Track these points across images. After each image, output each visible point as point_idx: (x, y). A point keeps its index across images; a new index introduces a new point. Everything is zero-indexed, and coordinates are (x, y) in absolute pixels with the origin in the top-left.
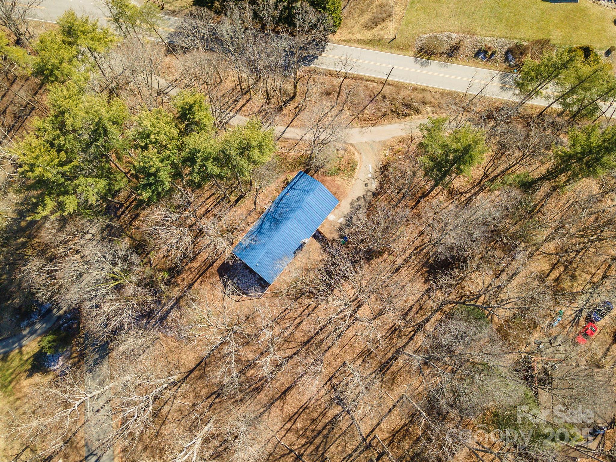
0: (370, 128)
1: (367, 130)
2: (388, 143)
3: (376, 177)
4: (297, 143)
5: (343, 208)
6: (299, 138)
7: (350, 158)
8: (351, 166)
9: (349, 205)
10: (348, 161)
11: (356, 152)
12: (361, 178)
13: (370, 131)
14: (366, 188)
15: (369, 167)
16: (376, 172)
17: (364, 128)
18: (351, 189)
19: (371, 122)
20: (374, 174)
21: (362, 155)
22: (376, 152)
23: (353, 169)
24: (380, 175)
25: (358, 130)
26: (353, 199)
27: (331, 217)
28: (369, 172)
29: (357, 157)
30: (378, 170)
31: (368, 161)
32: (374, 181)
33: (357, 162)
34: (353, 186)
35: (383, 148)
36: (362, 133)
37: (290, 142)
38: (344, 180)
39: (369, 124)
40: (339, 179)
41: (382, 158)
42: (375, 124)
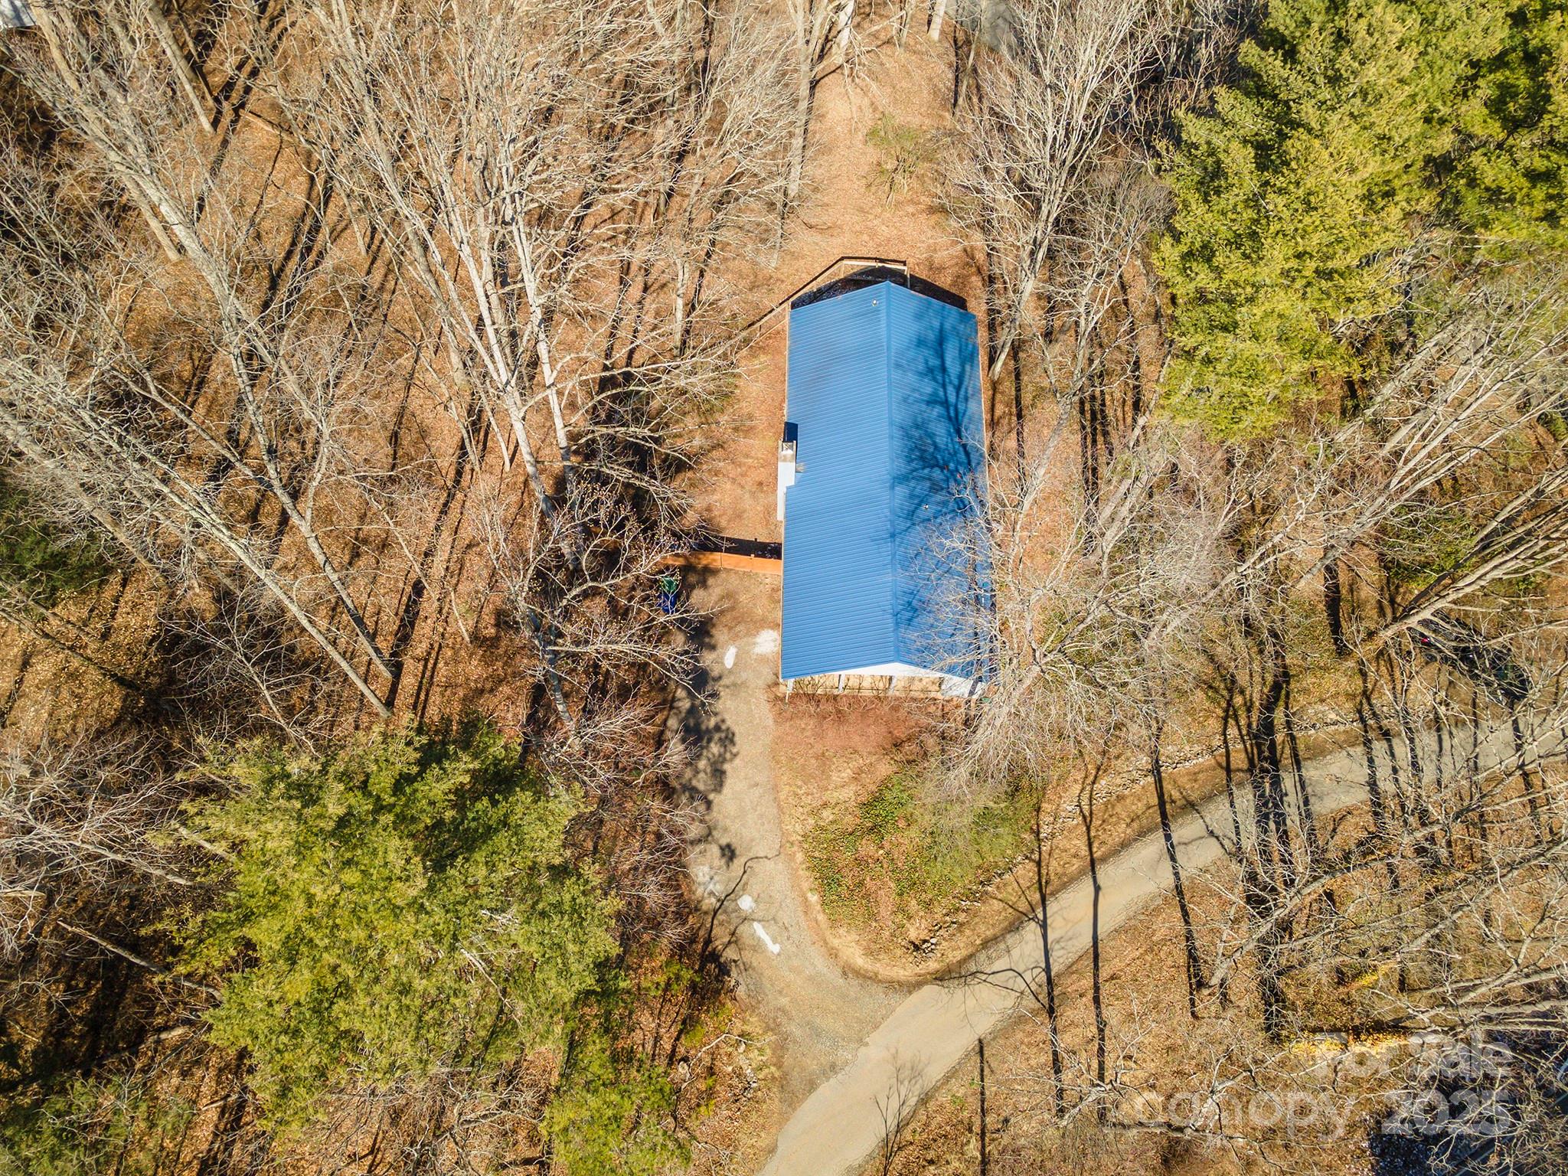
0: (892, 1124)
1: (895, 1104)
2: (773, 1104)
3: (720, 917)
4: (1090, 845)
5: (748, 703)
6: (1104, 873)
7: (873, 916)
8: (844, 881)
9: (736, 729)
10: (867, 896)
11: (870, 968)
12: (769, 865)
13: (883, 1105)
14: (724, 842)
15: (775, 941)
16: (734, 939)
17: (913, 1101)
18: (776, 788)
19: (912, 1152)
20: (735, 921)
21: (838, 971)
22: (794, 1030)
23: (827, 877)
24: (708, 941)
25: (935, 1073)
26: (737, 761)
27: (768, 642)
28: (760, 914)
29: (851, 947)
30: (730, 954)
31: (796, 962)
32: (712, 893)
33: (834, 923)
34: (780, 808)
35: (779, 1067)
36: (908, 1072)
37: (1121, 831)
38: (825, 805)
39: (910, 1138)
40: (848, 794)
41: (753, 1019)
42: (887, 1159)
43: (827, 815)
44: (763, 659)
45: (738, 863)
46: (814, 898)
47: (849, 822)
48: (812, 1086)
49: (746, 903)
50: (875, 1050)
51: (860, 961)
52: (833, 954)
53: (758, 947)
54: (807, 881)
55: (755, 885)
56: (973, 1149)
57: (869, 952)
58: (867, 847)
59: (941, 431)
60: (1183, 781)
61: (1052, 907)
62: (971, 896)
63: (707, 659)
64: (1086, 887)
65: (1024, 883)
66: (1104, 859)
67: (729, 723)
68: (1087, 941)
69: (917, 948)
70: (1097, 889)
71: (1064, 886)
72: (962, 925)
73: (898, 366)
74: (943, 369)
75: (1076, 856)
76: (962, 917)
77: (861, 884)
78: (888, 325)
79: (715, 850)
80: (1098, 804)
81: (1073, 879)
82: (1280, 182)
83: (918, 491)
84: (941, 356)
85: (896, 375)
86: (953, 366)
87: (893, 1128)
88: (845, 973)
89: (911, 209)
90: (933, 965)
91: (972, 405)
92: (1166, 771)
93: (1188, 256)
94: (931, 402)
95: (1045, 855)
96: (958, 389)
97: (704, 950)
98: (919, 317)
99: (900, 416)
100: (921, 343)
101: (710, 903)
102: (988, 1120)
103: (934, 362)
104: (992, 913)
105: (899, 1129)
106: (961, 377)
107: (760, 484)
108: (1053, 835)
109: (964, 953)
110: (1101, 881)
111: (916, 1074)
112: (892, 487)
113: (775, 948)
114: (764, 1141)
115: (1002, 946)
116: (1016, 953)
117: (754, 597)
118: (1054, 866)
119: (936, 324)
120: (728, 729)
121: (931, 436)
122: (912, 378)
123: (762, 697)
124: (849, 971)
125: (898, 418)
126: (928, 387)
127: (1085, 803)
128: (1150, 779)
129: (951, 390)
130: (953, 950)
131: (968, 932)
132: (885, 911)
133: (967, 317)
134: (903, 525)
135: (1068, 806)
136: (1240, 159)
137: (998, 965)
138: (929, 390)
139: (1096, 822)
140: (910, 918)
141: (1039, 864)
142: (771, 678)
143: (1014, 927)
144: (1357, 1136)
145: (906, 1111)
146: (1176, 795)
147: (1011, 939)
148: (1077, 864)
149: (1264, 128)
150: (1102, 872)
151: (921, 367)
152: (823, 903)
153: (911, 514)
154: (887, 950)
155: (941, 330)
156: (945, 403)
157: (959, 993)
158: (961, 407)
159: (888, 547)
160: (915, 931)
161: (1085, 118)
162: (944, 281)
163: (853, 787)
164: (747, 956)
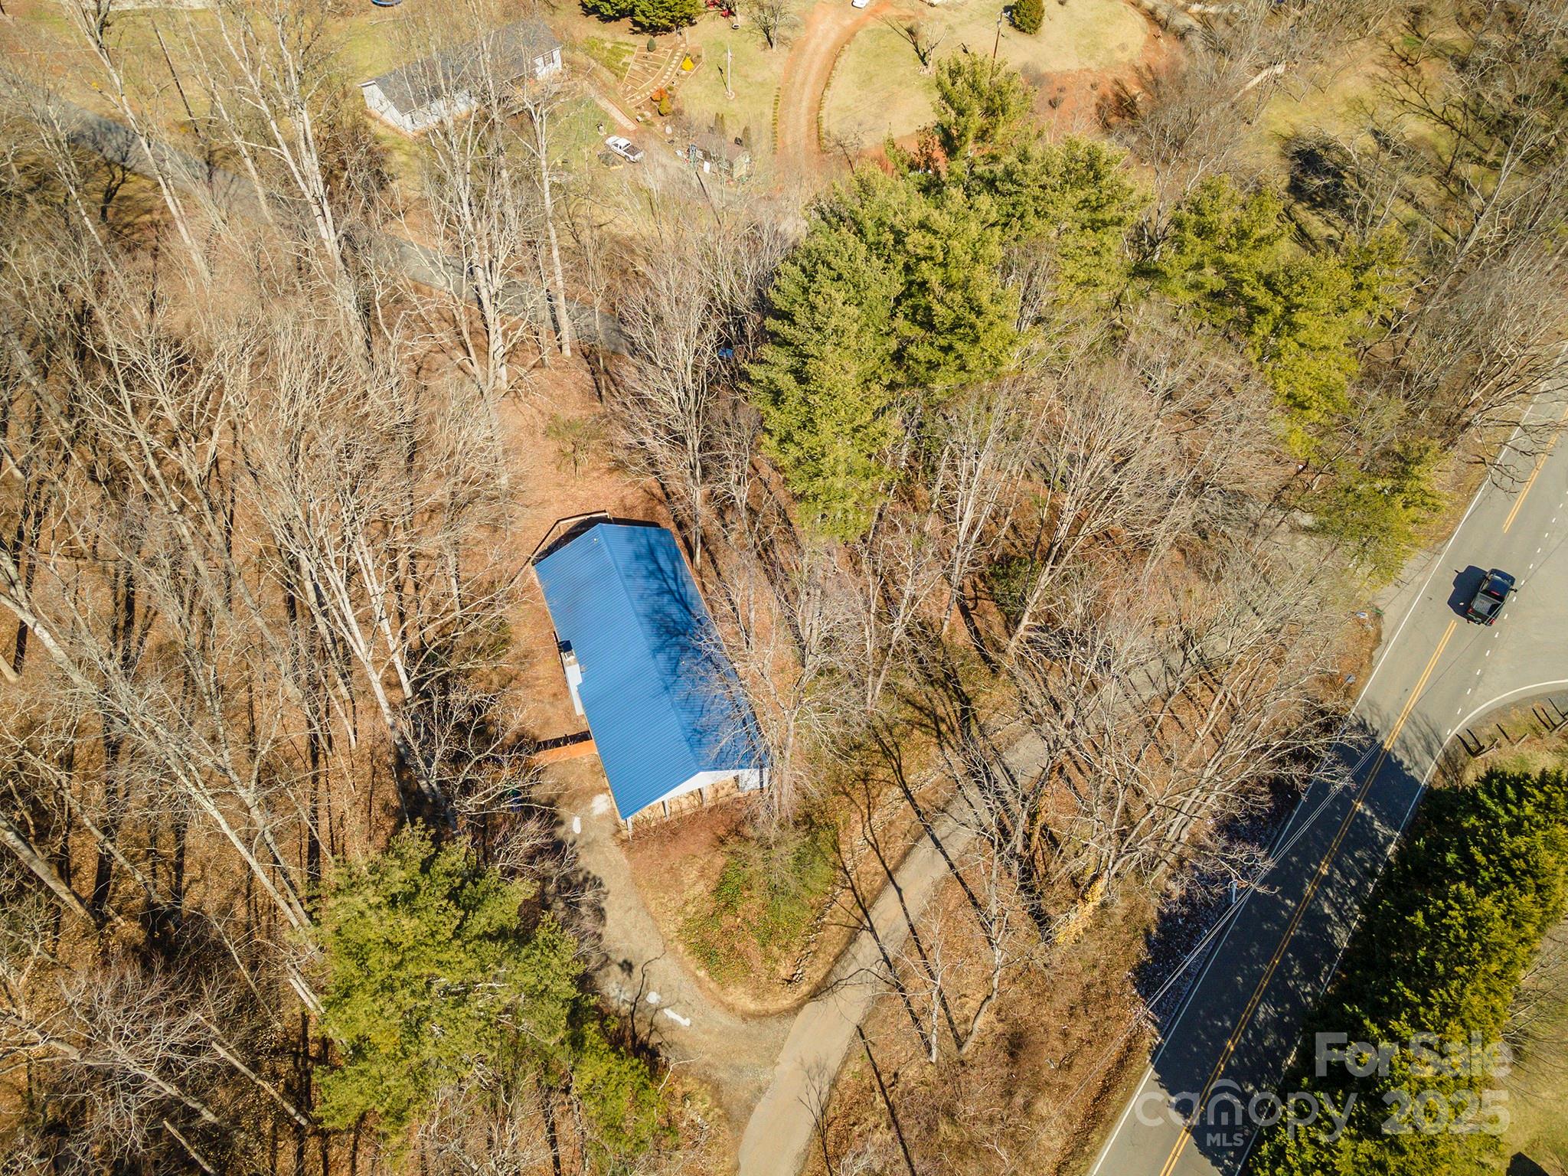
0: (817, 1111)
1: (814, 1096)
2: (726, 1134)
3: (638, 1016)
4: (883, 863)
5: (602, 853)
6: (901, 878)
7: (749, 969)
8: (719, 951)
9: (599, 875)
10: (740, 955)
11: (760, 1008)
12: (660, 963)
13: (806, 1101)
14: (620, 960)
15: (684, 1017)
16: (653, 1028)
17: (826, 1089)
18: (645, 906)
19: (839, 1124)
20: (649, 1015)
21: (739, 1020)
22: (723, 1075)
23: (707, 954)
24: (634, 1037)
25: (834, 1064)
26: (610, 897)
27: (602, 804)
28: (667, 1002)
29: (742, 998)
30: (654, 1040)
31: (705, 1026)
32: (624, 1001)
33: (723, 986)
34: (654, 919)
35: (720, 1106)
36: (815, 1070)
37: (900, 845)
38: (686, 903)
39: (833, 1115)
40: (700, 887)
41: (689, 1080)
42: (823, 1135)
43: (691, 909)
44: (602, 817)
45: (637, 971)
46: (702, 973)
47: (708, 907)
48: (750, 1109)
49: (653, 998)
50: (786, 1065)
51: (752, 1006)
52: (730, 1009)
53: (673, 1026)
54: (692, 963)
55: (655, 982)
56: (880, 1103)
57: (756, 997)
58: (728, 921)
59: (674, 610)
60: (928, 796)
61: (873, 915)
62: (814, 929)
63: (560, 832)
64: (892, 892)
65: (848, 906)
66: (896, 869)
67: (593, 872)
68: (906, 929)
69: (790, 982)
70: (899, 890)
71: (876, 898)
72: (815, 952)
73: (628, 576)
74: (661, 570)
75: (876, 874)
76: (813, 947)
77: (733, 948)
78: (611, 552)
79: (616, 969)
80: (878, 832)
81: (880, 891)
82: (812, 388)
83: (673, 654)
84: (656, 561)
85: (629, 582)
86: (666, 566)
87: (819, 1113)
88: (744, 1019)
89: (595, 474)
90: (805, 988)
91: (689, 588)
92: (915, 792)
93: (782, 441)
94: (661, 593)
95: (855, 881)
96: (675, 579)
97: (634, 1044)
98: (630, 540)
99: (642, 607)
100: (638, 557)
101: (626, 1008)
102: (883, 1078)
103: (652, 567)
104: (834, 936)
105: (823, 1113)
106: (675, 571)
107: (555, 695)
108: (855, 866)
109: (824, 971)
110: (900, 885)
111: (821, 1069)
112: (654, 657)
113: (686, 1022)
114: (728, 1162)
115: (849, 956)
116: (860, 957)
117: (579, 777)
118: (864, 887)
119: (644, 541)
120: (594, 878)
121: (669, 615)
122: (641, 582)
123: (612, 844)
124: (746, 1016)
125: (641, 611)
126: (654, 585)
127: (869, 836)
128: (907, 802)
129: (670, 582)
130: (815, 973)
131: (821, 955)
132: (757, 963)
133: (664, 532)
134: (670, 679)
135: (859, 842)
136: (786, 382)
137: (852, 969)
138: (656, 586)
139: (882, 846)
140: (776, 961)
141: (853, 889)
142: (613, 828)
143: (852, 939)
144: (1128, 988)
145: (823, 1098)
146: (927, 806)
147: (853, 949)
148: (879, 879)
149: (794, 362)
150: (897, 877)
151: (645, 573)
152: (710, 974)
153: (674, 672)
154: (769, 990)
155: (649, 544)
156: (670, 592)
157: (831, 1000)
158: (682, 591)
159: (666, 698)
160: (784, 970)
161: (694, 381)
162: (638, 515)
163: (702, 883)
164: (667, 1036)
